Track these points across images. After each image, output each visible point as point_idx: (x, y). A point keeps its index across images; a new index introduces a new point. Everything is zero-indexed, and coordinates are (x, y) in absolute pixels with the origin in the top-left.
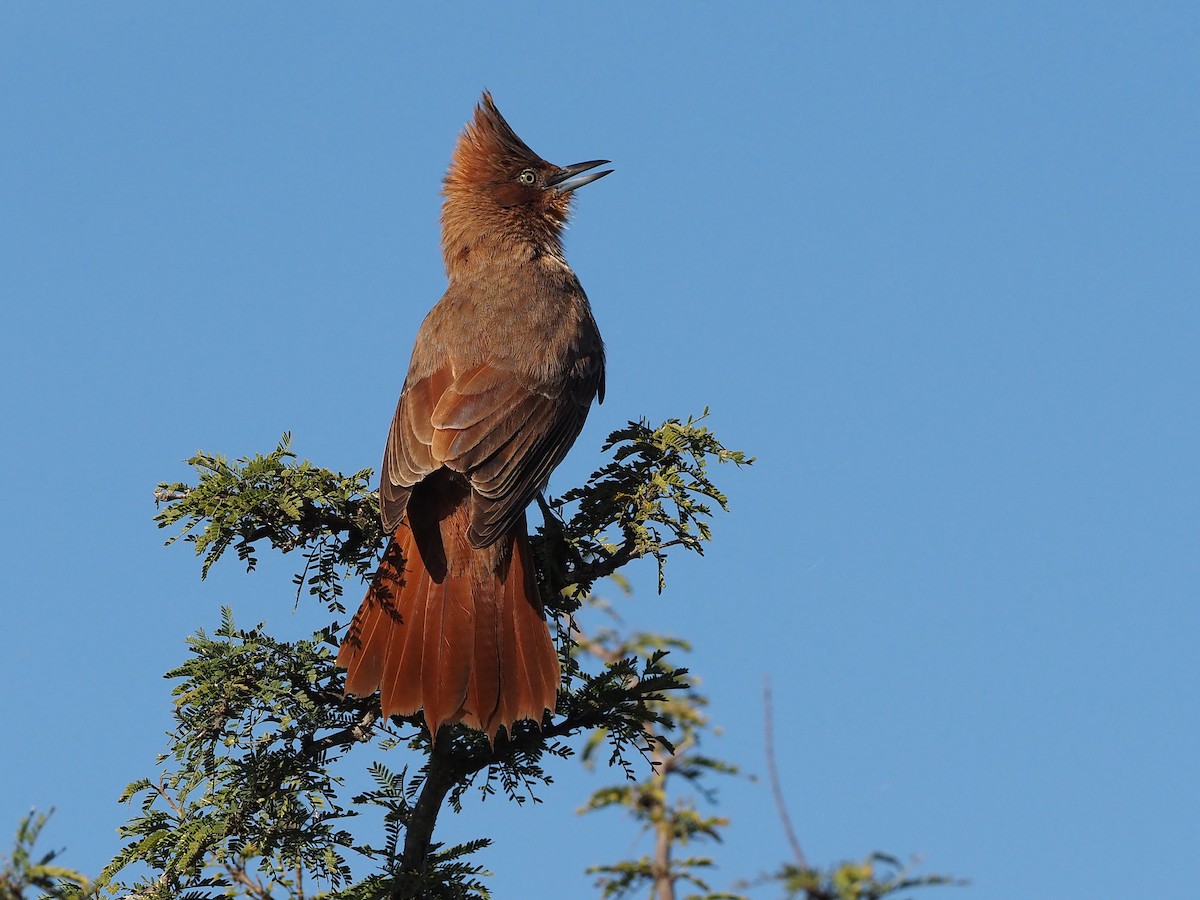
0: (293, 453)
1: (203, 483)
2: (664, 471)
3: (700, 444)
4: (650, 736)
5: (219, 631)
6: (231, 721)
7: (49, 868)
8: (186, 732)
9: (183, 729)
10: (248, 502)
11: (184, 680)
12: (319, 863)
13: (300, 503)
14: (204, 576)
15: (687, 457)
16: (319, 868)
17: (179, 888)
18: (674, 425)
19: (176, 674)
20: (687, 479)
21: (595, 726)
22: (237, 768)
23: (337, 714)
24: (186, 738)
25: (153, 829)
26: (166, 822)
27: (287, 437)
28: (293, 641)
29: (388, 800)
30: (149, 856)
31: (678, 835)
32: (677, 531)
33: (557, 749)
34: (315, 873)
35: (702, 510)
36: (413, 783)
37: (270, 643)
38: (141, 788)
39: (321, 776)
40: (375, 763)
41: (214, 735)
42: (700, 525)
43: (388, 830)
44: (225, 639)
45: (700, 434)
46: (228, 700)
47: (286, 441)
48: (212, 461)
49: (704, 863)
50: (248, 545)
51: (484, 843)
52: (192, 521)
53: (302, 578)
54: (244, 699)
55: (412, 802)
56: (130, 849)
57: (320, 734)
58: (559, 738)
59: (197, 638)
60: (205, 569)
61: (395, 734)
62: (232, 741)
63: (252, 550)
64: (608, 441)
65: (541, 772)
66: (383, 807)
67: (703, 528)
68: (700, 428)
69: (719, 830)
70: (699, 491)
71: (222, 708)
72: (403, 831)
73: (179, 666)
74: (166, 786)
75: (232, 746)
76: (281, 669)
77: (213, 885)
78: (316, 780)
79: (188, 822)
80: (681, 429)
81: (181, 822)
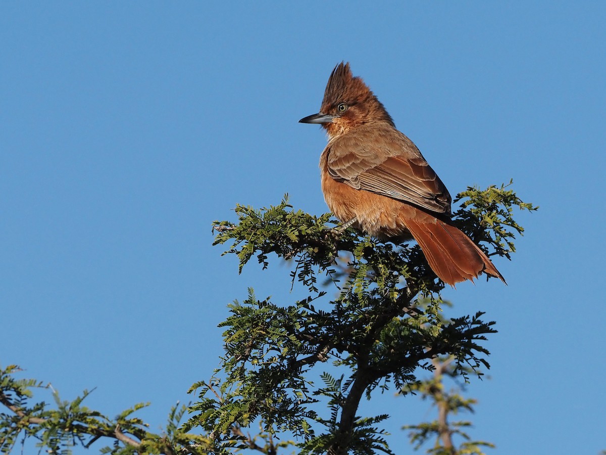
0: (291, 205)
1: (241, 221)
2: (490, 214)
3: (508, 199)
4: (477, 359)
5: (246, 301)
6: (254, 351)
7: (188, 434)
8: (229, 356)
9: (228, 355)
10: (268, 232)
11: (228, 328)
12: (298, 428)
13: (297, 233)
14: (240, 272)
15: (501, 206)
16: (298, 431)
17: (220, 440)
18: (493, 189)
19: (224, 325)
20: (501, 218)
21: (447, 353)
22: (254, 375)
23: (309, 346)
24: (230, 359)
25: (206, 409)
26: (213, 404)
27: (286, 196)
28: (286, 306)
29: (332, 393)
30: (204, 423)
31: (452, 409)
32: (496, 246)
33: (426, 366)
34: (295, 433)
35: (510, 235)
36: (346, 384)
37: (274, 308)
38: (200, 386)
39: (300, 380)
40: (324, 372)
41: (245, 358)
42: (509, 243)
43: (332, 409)
44: (250, 305)
45: (509, 194)
46: (254, 339)
47: (286, 199)
48: (247, 210)
49: (467, 425)
50: (264, 255)
51: (385, 417)
52: (236, 242)
53: (295, 273)
54: (261, 338)
55: (345, 394)
56: (193, 419)
57: (300, 357)
58: (427, 360)
59: (234, 305)
60: (241, 268)
61: (340, 357)
62: (256, 362)
63: (266, 258)
64: (457, 197)
65: (415, 378)
66: (328, 397)
67: (511, 245)
68: (508, 190)
69: (473, 406)
70: (509, 225)
71: (250, 343)
72: (340, 410)
73: (225, 321)
74: (213, 385)
75: (255, 365)
76: (280, 322)
77: (237, 439)
78: (298, 383)
79: (226, 405)
80: (499, 191)
81: (222, 404)
